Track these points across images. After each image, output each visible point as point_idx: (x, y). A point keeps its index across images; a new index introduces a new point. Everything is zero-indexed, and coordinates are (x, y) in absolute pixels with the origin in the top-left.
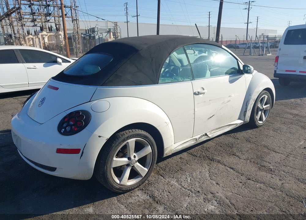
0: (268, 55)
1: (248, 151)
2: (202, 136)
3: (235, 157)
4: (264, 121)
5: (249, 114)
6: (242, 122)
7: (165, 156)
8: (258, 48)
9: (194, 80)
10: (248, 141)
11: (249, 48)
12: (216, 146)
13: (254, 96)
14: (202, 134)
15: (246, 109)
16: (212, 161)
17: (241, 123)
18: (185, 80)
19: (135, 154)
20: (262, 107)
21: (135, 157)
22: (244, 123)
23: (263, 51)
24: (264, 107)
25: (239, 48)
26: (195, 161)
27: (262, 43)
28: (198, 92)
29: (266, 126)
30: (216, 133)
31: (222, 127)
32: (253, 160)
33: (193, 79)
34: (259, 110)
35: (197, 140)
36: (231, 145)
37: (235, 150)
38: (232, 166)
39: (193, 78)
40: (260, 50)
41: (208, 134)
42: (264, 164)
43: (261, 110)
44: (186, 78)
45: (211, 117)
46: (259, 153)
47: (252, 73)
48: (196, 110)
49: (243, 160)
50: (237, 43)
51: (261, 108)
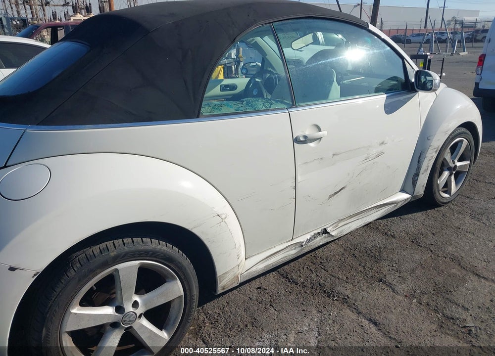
0: (462, 54)
1: (413, 271)
2: (315, 236)
3: (384, 286)
4: (452, 194)
5: (423, 179)
6: (408, 199)
7: (220, 291)
8: (445, 41)
9: (297, 107)
10: (416, 242)
11: (428, 41)
12: (343, 254)
13: (438, 141)
14: (316, 232)
15: (419, 169)
16: (329, 296)
17: (406, 200)
18: (273, 107)
19: (136, 298)
20: (454, 163)
21: (135, 305)
22: (413, 199)
23: (453, 47)
24: (458, 164)
25: (410, 43)
26: (292, 297)
27: (452, 33)
28: (305, 137)
29: (456, 205)
30: (348, 225)
31: (363, 211)
32: (425, 299)
33: (293, 105)
34: (445, 168)
35: (302, 246)
36: (377, 254)
37: (385, 266)
38: (374, 314)
39: (292, 102)
40: (447, 46)
41: (328, 230)
42: (452, 311)
43: (449, 169)
44: (276, 102)
45: (336, 193)
46: (440, 279)
47: (436, 90)
48: (299, 178)
49: (401, 298)
50: (409, 34)
51: (450, 165)
